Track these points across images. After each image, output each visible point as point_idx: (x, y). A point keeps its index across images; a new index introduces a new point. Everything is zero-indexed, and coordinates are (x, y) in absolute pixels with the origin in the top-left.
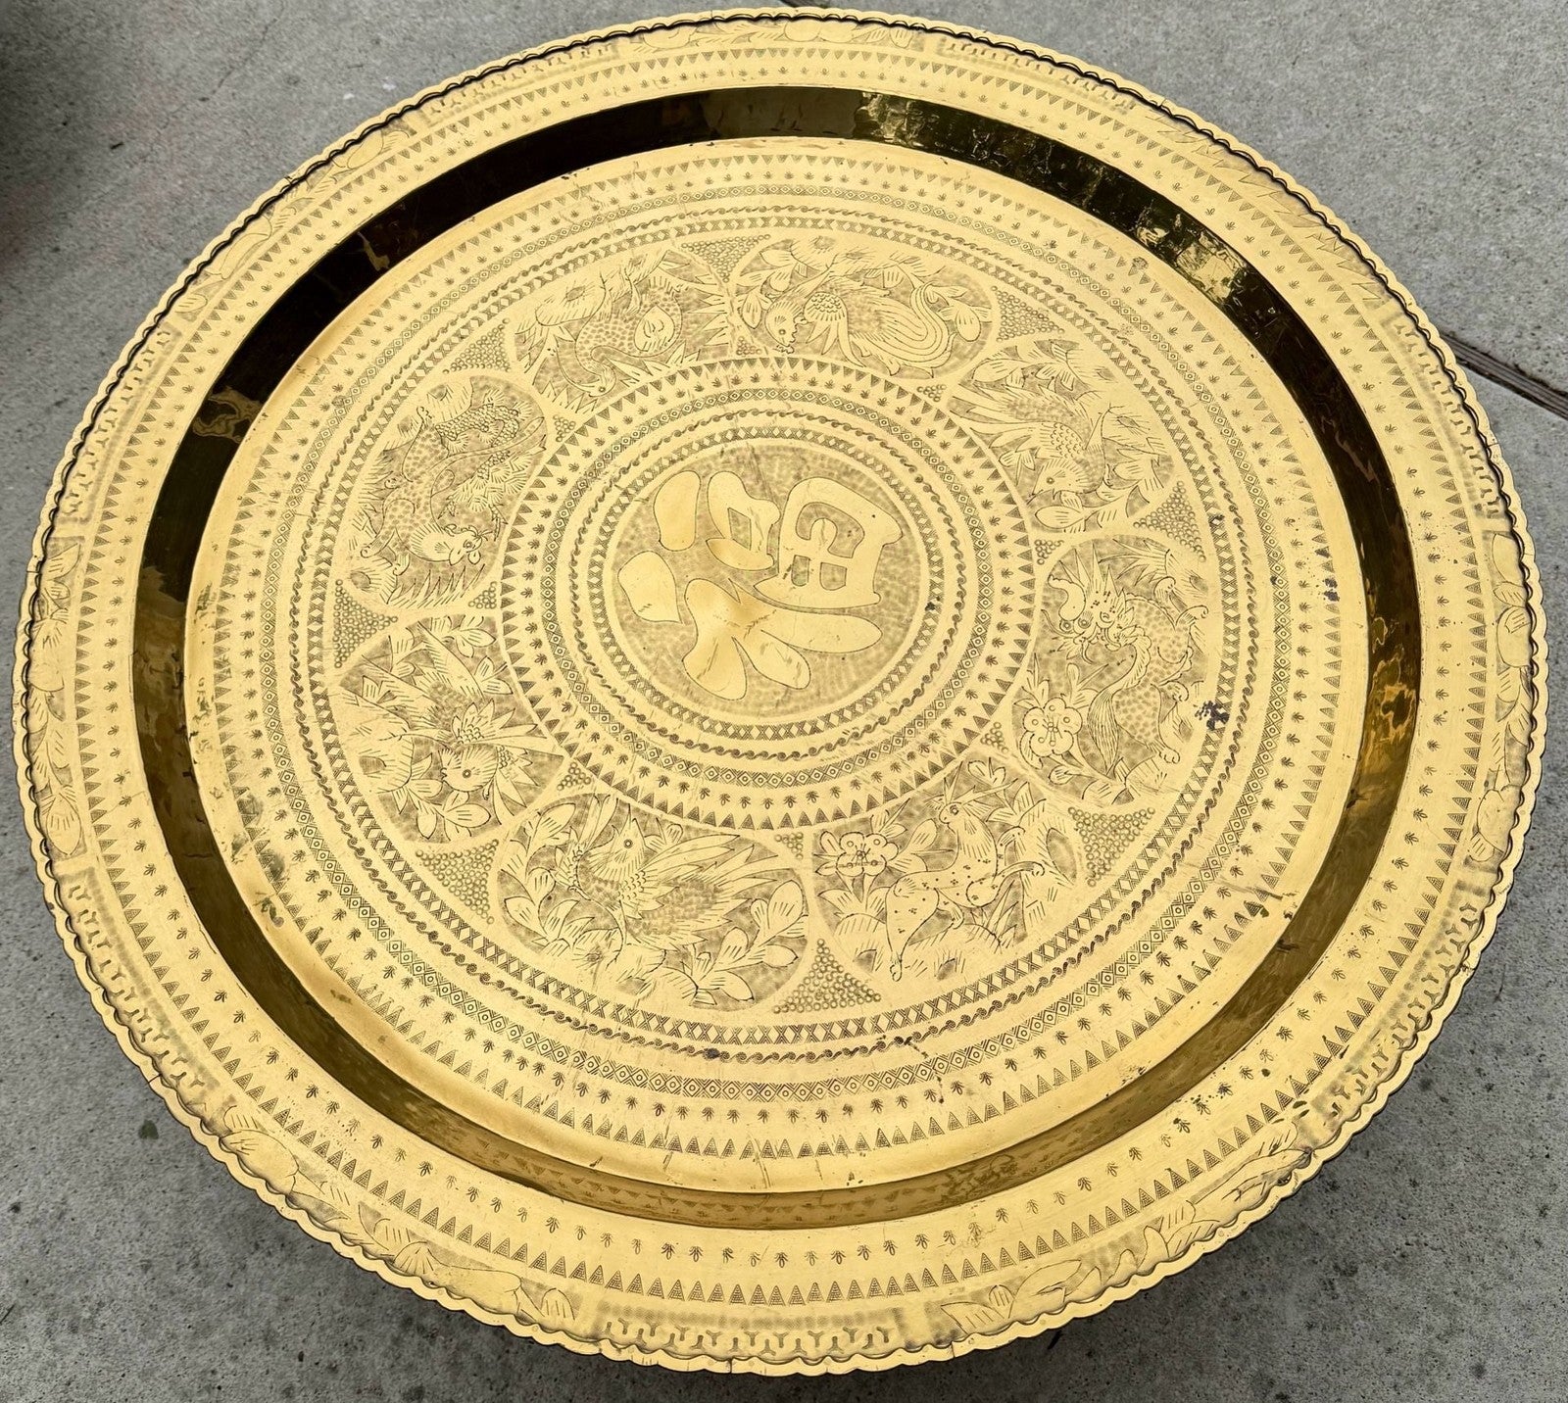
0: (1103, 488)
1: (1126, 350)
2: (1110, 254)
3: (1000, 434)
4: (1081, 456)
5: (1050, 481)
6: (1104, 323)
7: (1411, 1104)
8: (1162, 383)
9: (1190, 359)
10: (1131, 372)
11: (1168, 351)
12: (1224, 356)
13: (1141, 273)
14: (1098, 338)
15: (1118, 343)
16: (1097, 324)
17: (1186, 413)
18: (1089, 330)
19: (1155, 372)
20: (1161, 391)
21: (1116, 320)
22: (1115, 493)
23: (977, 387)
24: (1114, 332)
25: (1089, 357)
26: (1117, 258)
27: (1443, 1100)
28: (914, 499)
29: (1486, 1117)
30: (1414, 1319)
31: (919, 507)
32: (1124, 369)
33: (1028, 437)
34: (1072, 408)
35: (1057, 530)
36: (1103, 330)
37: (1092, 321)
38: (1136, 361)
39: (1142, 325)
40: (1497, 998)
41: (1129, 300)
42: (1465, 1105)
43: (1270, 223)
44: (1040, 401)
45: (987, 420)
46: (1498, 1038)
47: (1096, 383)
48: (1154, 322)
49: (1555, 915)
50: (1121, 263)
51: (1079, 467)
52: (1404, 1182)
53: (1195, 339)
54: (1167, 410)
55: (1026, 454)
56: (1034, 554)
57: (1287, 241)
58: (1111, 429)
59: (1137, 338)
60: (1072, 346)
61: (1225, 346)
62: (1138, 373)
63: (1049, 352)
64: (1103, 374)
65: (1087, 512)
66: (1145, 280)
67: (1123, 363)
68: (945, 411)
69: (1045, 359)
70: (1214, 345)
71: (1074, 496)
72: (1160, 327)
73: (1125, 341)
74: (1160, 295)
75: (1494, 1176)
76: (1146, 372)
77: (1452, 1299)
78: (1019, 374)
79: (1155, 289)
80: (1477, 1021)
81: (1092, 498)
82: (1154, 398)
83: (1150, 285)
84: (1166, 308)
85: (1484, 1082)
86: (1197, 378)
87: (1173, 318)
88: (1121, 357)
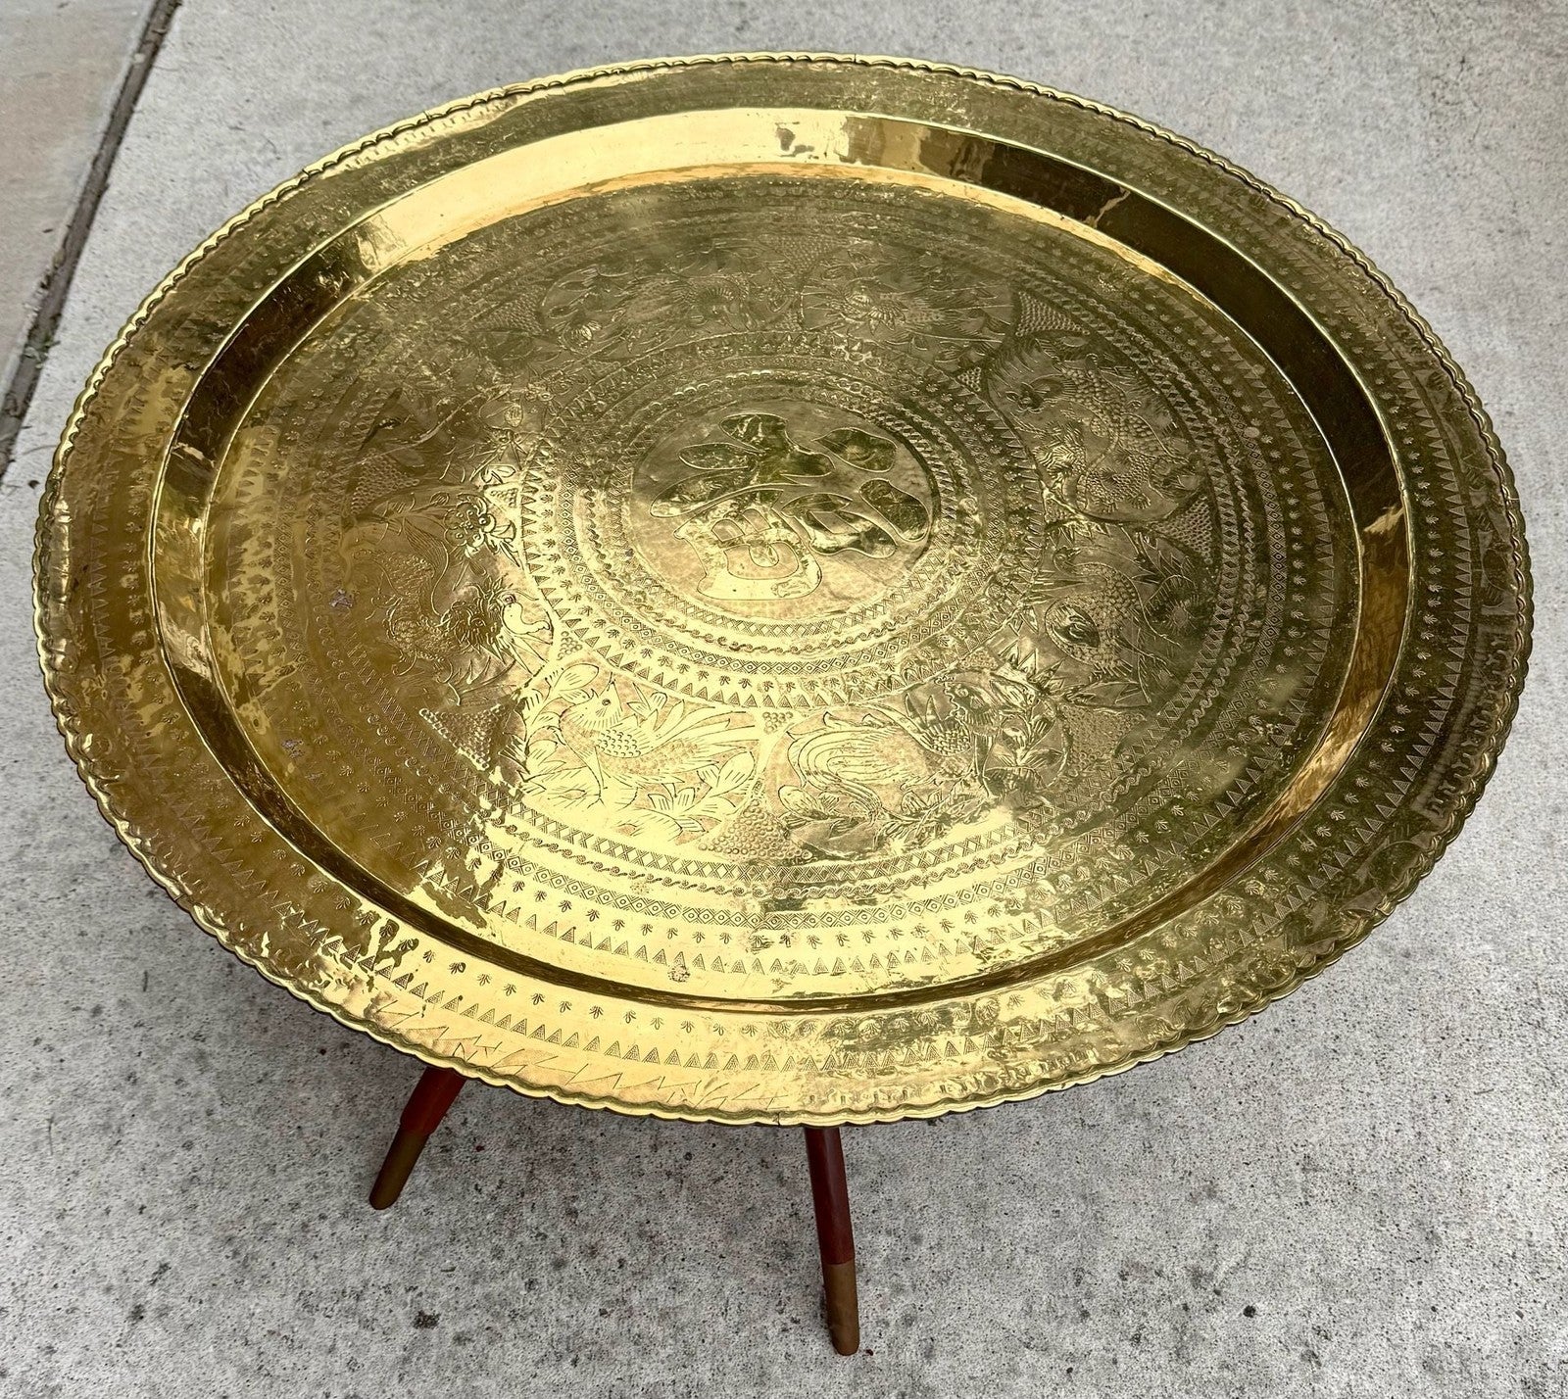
0: (555, 722)
1: (625, 866)
2: (718, 964)
3: (683, 716)
4: (595, 738)
5: (607, 702)
6: (668, 882)
7: (106, 989)
8: (567, 853)
9: (556, 896)
10: (605, 846)
11: (585, 890)
12: (523, 917)
13: (670, 962)
14: (663, 862)
15: (639, 870)
16: (675, 878)
17: (525, 836)
18: (677, 866)
19: (582, 860)
20: (564, 845)
21: (658, 893)
22: (539, 724)
23: (739, 748)
24: (652, 880)
25: (656, 838)
26: (708, 964)
27: (78, 1009)
28: (713, 623)
29: (33, 1018)
30: (53, 846)
31: (702, 619)
32: (613, 845)
33: (656, 728)
34: (636, 777)
35: (570, 667)
36: (664, 874)
37: (682, 877)
38: (609, 862)
39: (628, 903)
40: (51, 1121)
41: (660, 924)
42: (56, 1015)
43: (552, 1039)
44: (671, 767)
45: (705, 723)
46: (41, 1087)
47: (631, 815)
48: (621, 914)
49: (13, 1232)
50: (699, 961)
51: (587, 728)
52: (92, 931)
53: (566, 920)
54: (544, 829)
55: (646, 713)
56: (575, 638)
57: (521, 1028)
58: (584, 779)
59: (623, 886)
60: (681, 839)
61: (527, 929)
62: (597, 849)
63: (699, 819)
64: (631, 829)
65: (554, 694)
66: (660, 957)
67: (619, 851)
68: (751, 710)
69: (697, 811)
70: (541, 925)
71: (576, 701)
72: (609, 913)
73: (633, 875)
74: (633, 949)
75: (14, 978)
76: (592, 856)
77: (25, 875)
78: (711, 781)
79: (642, 952)
80: (64, 1090)
81: (560, 709)
82: (564, 833)
83: (652, 953)
84: (618, 938)
85: (44, 1043)
86: (536, 878)
87: (602, 929)
88: (625, 857)
